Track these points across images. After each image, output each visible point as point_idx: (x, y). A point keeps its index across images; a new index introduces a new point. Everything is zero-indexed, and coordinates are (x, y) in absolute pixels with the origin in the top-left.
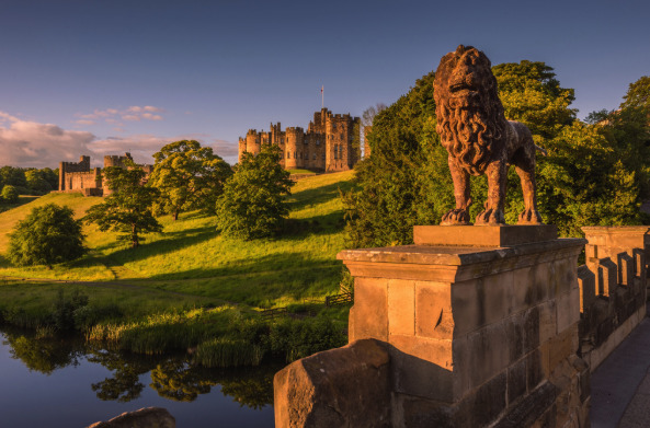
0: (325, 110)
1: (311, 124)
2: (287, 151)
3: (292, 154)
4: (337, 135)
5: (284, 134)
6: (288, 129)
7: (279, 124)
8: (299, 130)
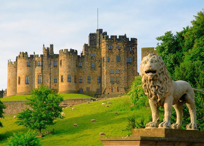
0: (100, 31)
1: (86, 45)
2: (60, 74)
3: (65, 78)
4: (113, 58)
5: (57, 56)
6: (61, 51)
7: (52, 46)
8: (73, 52)
